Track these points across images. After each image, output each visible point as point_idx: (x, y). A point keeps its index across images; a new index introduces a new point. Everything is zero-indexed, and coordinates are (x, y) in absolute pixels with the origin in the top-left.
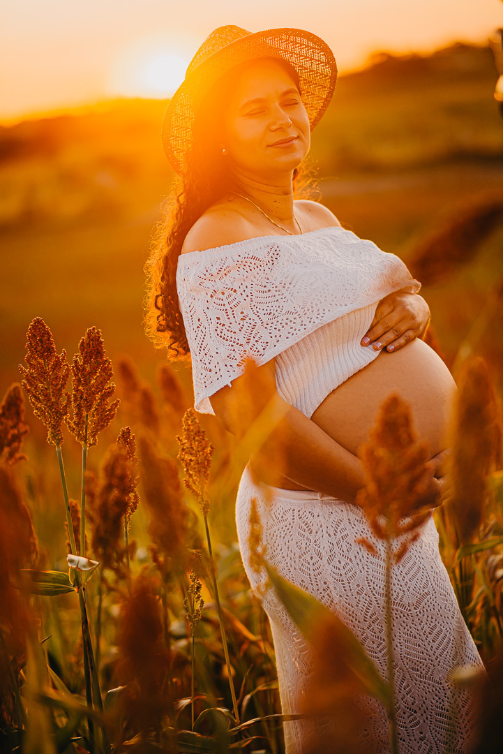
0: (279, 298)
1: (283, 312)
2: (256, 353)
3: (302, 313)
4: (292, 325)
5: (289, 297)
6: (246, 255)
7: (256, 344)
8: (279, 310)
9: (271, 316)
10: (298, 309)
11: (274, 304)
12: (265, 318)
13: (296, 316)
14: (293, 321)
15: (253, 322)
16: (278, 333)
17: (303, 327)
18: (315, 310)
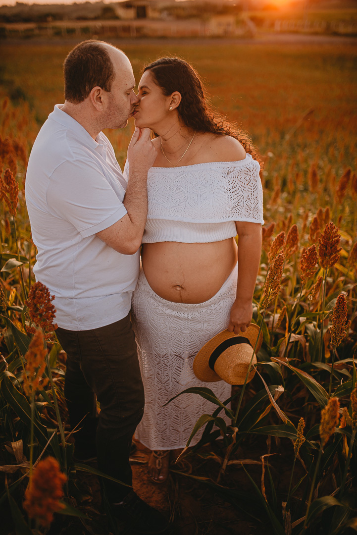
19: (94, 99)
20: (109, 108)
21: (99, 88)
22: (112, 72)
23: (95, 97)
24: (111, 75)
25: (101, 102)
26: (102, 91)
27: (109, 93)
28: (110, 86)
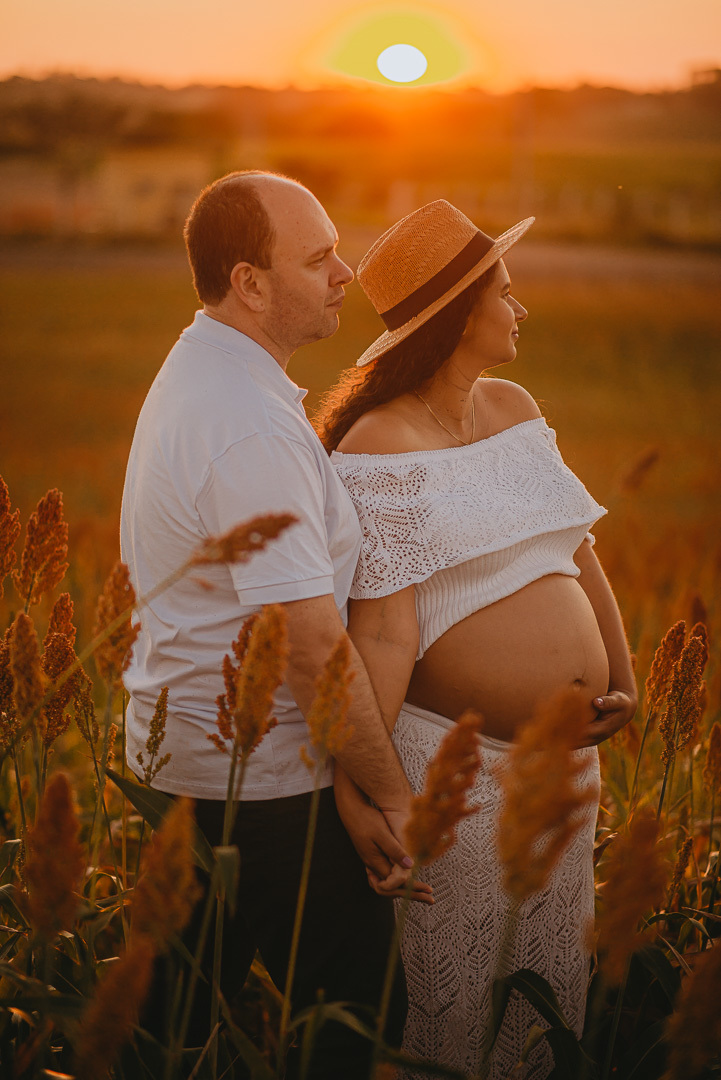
0: (409, 521)
1: (409, 539)
2: (371, 574)
3: (427, 547)
4: (414, 556)
5: (419, 525)
6: (384, 471)
7: (375, 563)
8: (405, 534)
9: (395, 539)
10: (425, 542)
11: (402, 527)
12: (388, 540)
13: (421, 548)
14: (417, 553)
15: (374, 541)
16: (399, 560)
17: (426, 562)
18: (443, 548)
19: (239, 288)
20: (275, 302)
21: (245, 264)
22: (267, 229)
23: (242, 284)
24: (265, 235)
25: (259, 293)
26: (255, 270)
27: (269, 271)
28: (268, 257)
